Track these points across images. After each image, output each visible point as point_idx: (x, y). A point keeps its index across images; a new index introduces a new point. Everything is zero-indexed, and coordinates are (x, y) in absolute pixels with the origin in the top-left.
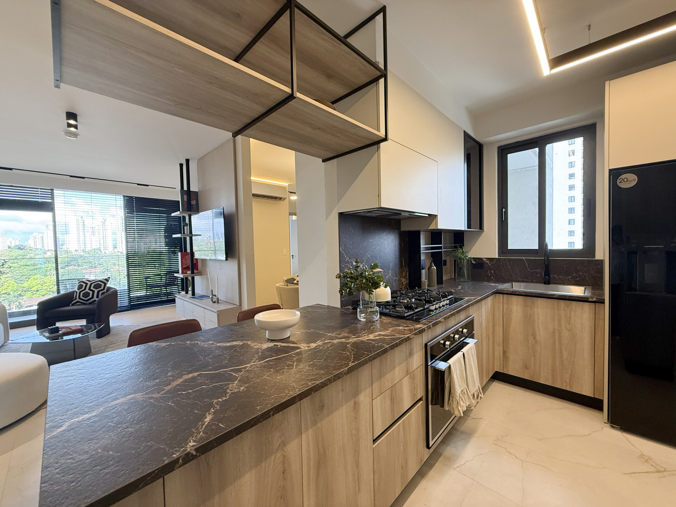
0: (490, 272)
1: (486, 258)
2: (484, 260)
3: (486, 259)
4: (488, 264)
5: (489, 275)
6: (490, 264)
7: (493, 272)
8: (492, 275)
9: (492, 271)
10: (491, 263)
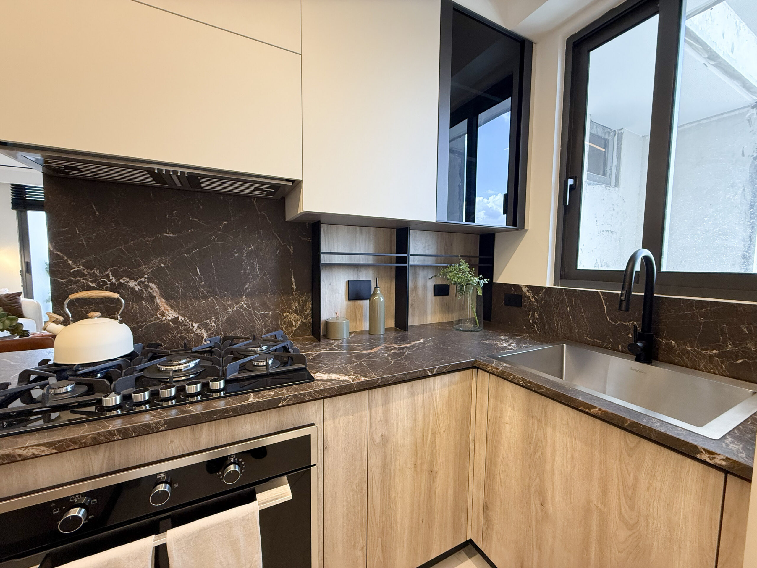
0: (533, 316)
1: (527, 286)
2: (525, 289)
3: (527, 288)
4: (530, 299)
5: (531, 321)
6: (533, 300)
7: (538, 317)
8: (536, 323)
9: (536, 315)
10: (535, 298)
